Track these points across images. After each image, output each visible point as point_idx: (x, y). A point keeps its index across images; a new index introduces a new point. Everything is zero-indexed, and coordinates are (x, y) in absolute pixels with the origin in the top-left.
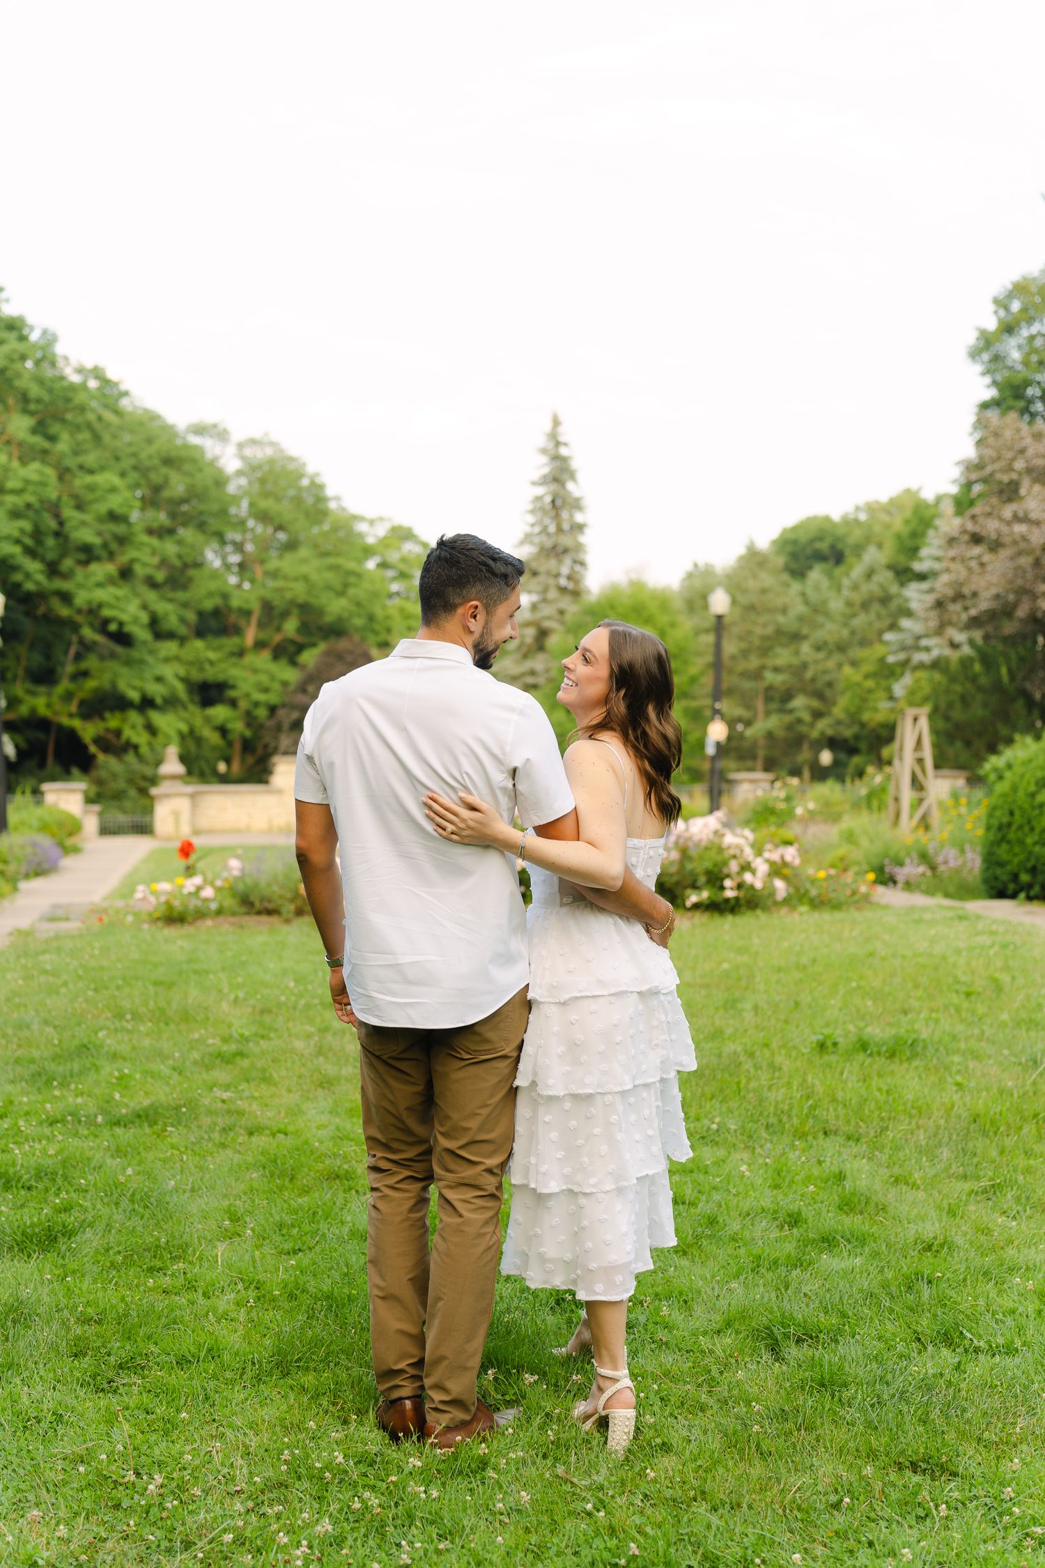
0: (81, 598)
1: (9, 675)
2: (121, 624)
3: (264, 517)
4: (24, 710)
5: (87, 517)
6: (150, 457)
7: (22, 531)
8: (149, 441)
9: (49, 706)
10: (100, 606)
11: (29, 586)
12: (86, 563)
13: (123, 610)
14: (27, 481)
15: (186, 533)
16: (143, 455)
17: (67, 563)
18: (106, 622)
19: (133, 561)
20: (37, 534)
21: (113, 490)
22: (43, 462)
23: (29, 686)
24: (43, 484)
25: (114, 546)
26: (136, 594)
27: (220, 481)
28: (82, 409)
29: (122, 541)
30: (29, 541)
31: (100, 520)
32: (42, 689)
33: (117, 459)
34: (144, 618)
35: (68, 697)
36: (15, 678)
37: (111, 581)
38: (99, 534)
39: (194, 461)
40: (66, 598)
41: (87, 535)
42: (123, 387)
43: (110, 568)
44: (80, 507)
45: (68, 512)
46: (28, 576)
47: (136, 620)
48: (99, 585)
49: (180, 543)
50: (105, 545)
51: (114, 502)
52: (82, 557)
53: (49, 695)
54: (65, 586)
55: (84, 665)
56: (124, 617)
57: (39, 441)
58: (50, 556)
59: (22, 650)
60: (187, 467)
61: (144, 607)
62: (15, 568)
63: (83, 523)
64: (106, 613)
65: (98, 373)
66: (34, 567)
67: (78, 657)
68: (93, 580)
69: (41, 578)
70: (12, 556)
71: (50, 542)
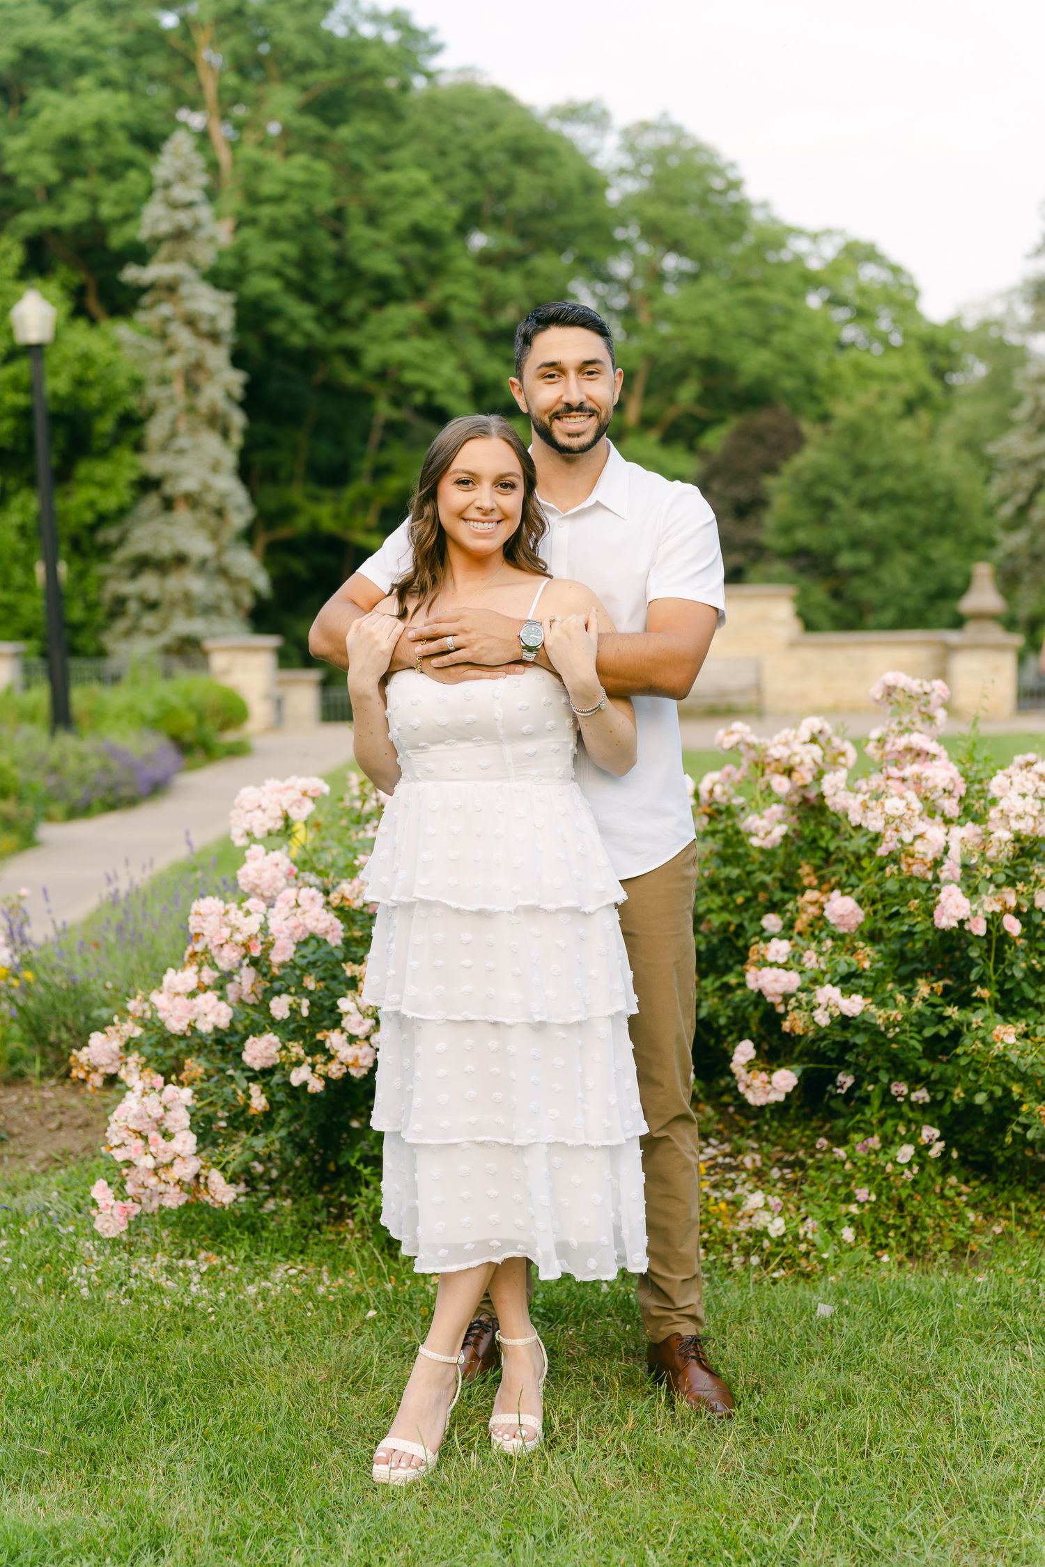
0: (373, 356)
1: (283, 473)
2: (430, 393)
3: (652, 231)
4: (301, 524)
5: (383, 236)
6: (490, 149)
7: (284, 258)
8: (491, 126)
9: (336, 516)
10: (402, 365)
11: (296, 340)
12: (379, 305)
13: (432, 373)
14: (290, 183)
15: (545, 263)
16: (480, 145)
17: (354, 306)
18: (408, 389)
19: (450, 298)
20: (307, 262)
21: (419, 193)
22: (318, 155)
23: (313, 488)
24: (311, 186)
25: (421, 278)
26: (453, 349)
27: (592, 185)
28: (373, 73)
29: (436, 271)
30: (292, 273)
31: (401, 239)
32: (328, 493)
33: (443, 153)
34: (463, 383)
35: (364, 503)
36: (290, 479)
37: (420, 331)
38: (402, 261)
39: (552, 152)
40: (352, 356)
41: (382, 264)
42: (436, 39)
43: (414, 311)
44: (373, 218)
45: (358, 231)
46: (293, 324)
47: (451, 388)
48: (400, 336)
49: (530, 275)
50: (409, 277)
51: (420, 211)
52: (375, 295)
53: (337, 500)
54: (350, 338)
55: (388, 456)
56: (434, 383)
57: (313, 125)
58: (329, 295)
59: (301, 437)
60: (544, 162)
61: (465, 367)
62: (276, 313)
63: (377, 245)
64: (410, 377)
65: (399, 21)
66: (300, 311)
67: (382, 445)
68: (389, 329)
69: (310, 326)
70: (268, 295)
71: (327, 274)
